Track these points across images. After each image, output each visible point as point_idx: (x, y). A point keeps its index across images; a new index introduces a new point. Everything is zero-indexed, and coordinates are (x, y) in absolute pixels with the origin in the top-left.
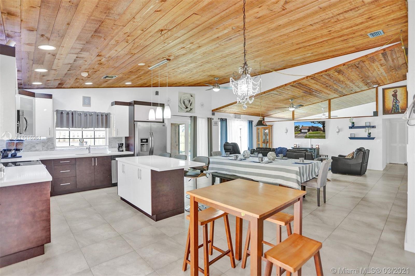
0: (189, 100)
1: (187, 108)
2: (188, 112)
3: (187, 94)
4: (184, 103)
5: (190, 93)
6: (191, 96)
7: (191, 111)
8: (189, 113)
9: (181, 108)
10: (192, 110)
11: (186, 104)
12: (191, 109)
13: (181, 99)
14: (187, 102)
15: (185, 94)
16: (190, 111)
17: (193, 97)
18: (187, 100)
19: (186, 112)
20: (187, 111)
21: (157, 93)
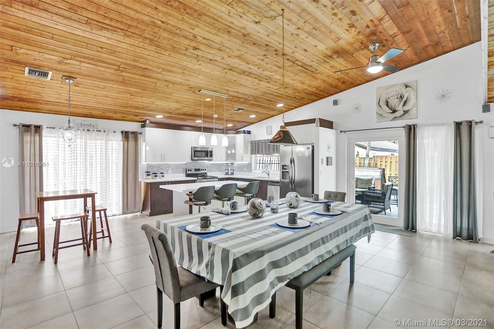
0: (401, 97)
1: (394, 111)
2: (397, 118)
3: (394, 86)
4: (387, 105)
5: (403, 82)
6: (407, 86)
7: (406, 115)
8: (399, 120)
9: (381, 115)
10: (409, 112)
11: (393, 106)
12: (406, 112)
13: (380, 100)
14: (394, 102)
15: (389, 87)
16: (402, 116)
17: (410, 87)
18: (396, 97)
19: (392, 120)
20: (395, 118)
21: (335, 103)
